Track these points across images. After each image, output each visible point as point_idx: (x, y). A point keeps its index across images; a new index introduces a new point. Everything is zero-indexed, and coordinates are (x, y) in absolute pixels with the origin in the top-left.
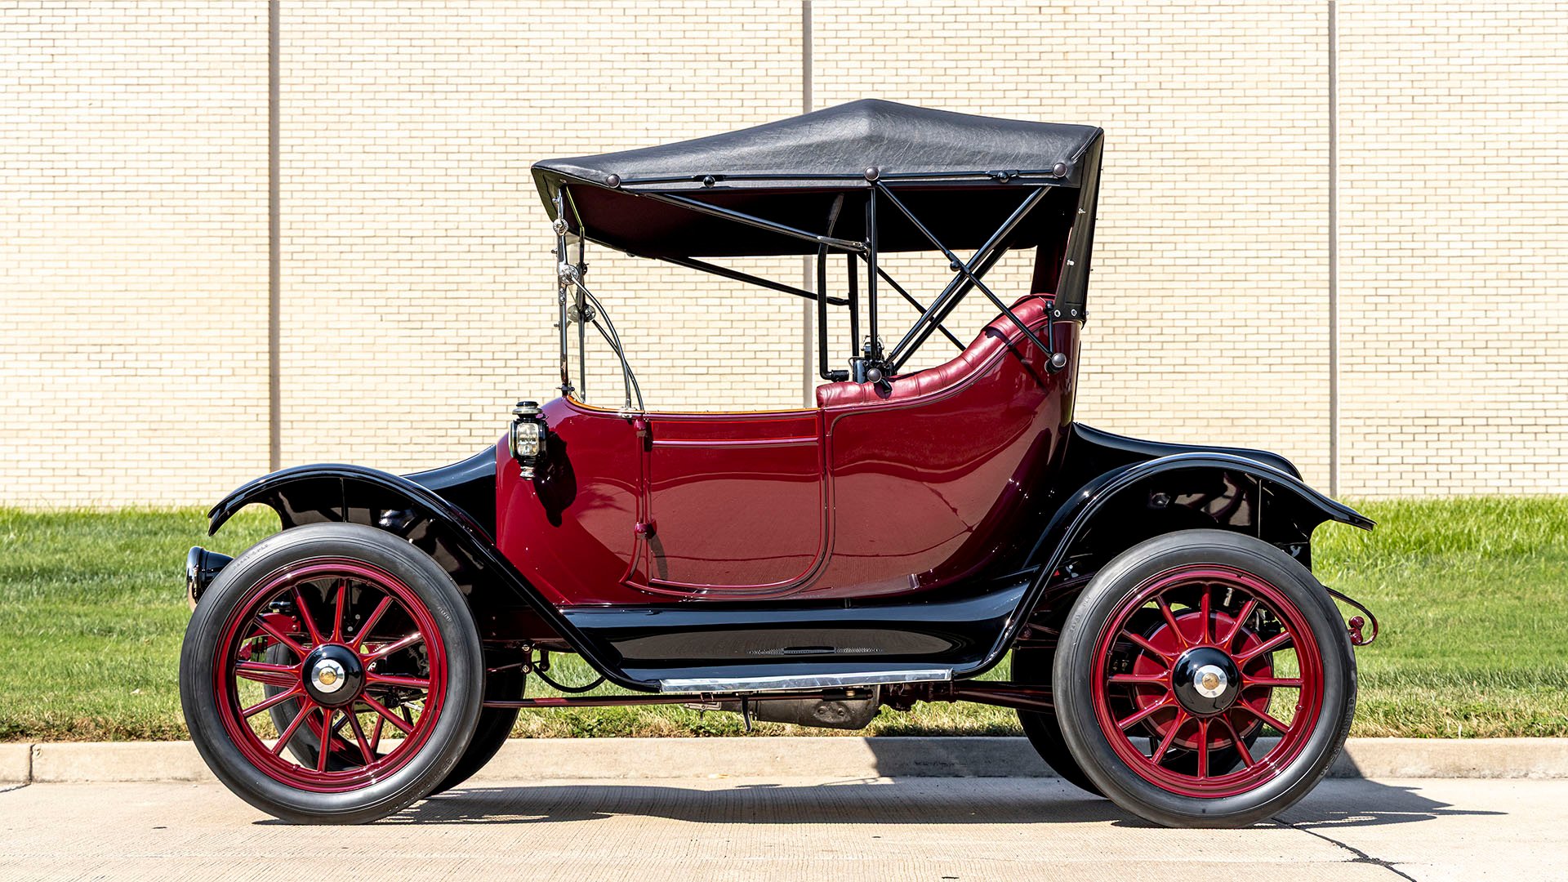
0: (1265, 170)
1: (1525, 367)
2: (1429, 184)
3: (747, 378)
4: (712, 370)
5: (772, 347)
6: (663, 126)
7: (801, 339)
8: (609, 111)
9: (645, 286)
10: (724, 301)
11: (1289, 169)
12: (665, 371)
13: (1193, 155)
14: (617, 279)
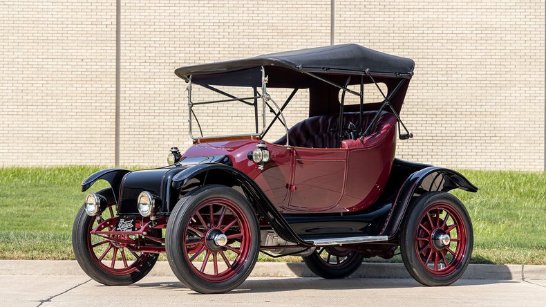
0: (305, 34)
1: (409, 116)
2: (371, 41)
3: (93, 117)
4: (78, 114)
5: (103, 104)
6: (59, 13)
7: (115, 101)
8: (37, 7)
9: (51, 79)
10: (83, 86)
11: (315, 34)
12: (58, 114)
13: (276, 28)
14: (40, 76)
